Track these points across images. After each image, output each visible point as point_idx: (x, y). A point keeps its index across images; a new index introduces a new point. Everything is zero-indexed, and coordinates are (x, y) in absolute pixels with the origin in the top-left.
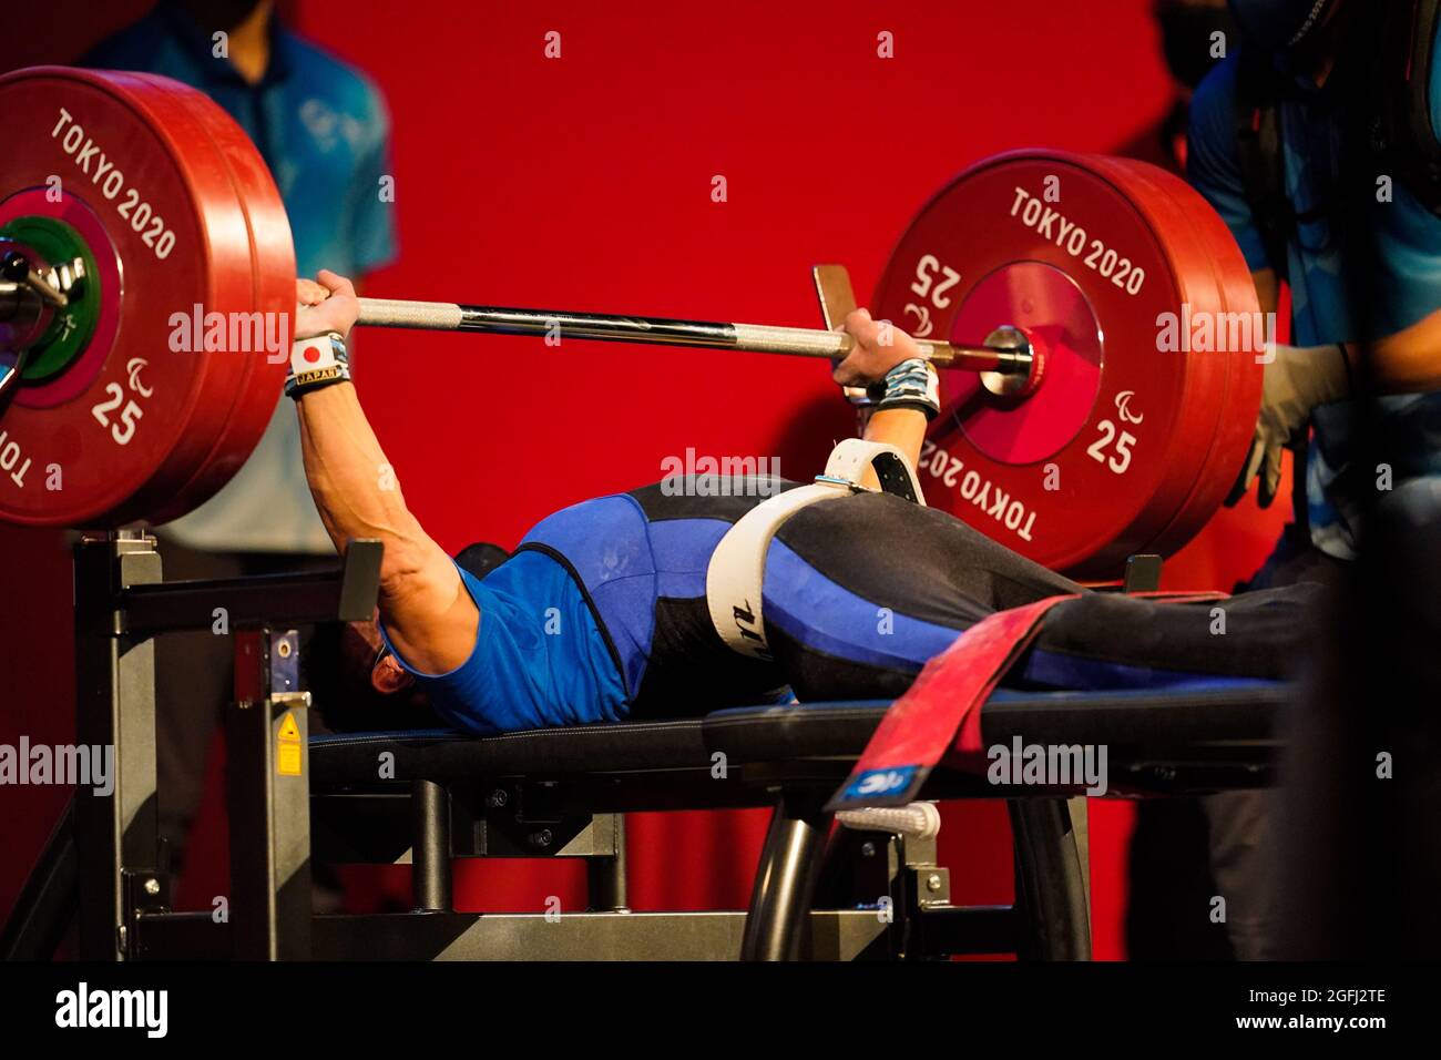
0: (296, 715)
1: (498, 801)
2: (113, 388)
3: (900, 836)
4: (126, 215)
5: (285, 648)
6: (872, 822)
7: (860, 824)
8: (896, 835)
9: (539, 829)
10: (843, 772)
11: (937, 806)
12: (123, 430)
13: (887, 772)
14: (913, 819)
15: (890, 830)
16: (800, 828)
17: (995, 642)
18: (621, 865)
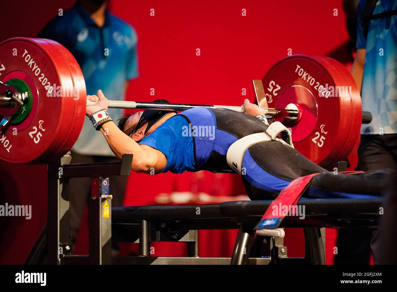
0: (108, 201)
1: (163, 226)
2: (35, 128)
3: (274, 238)
4: (41, 81)
5: (105, 183)
6: (266, 234)
7: (262, 234)
8: (272, 237)
9: (174, 234)
10: (258, 220)
11: (284, 229)
12: (37, 139)
13: (271, 220)
14: (277, 233)
15: (271, 236)
16: (246, 235)
17: (301, 184)
18: (197, 244)
